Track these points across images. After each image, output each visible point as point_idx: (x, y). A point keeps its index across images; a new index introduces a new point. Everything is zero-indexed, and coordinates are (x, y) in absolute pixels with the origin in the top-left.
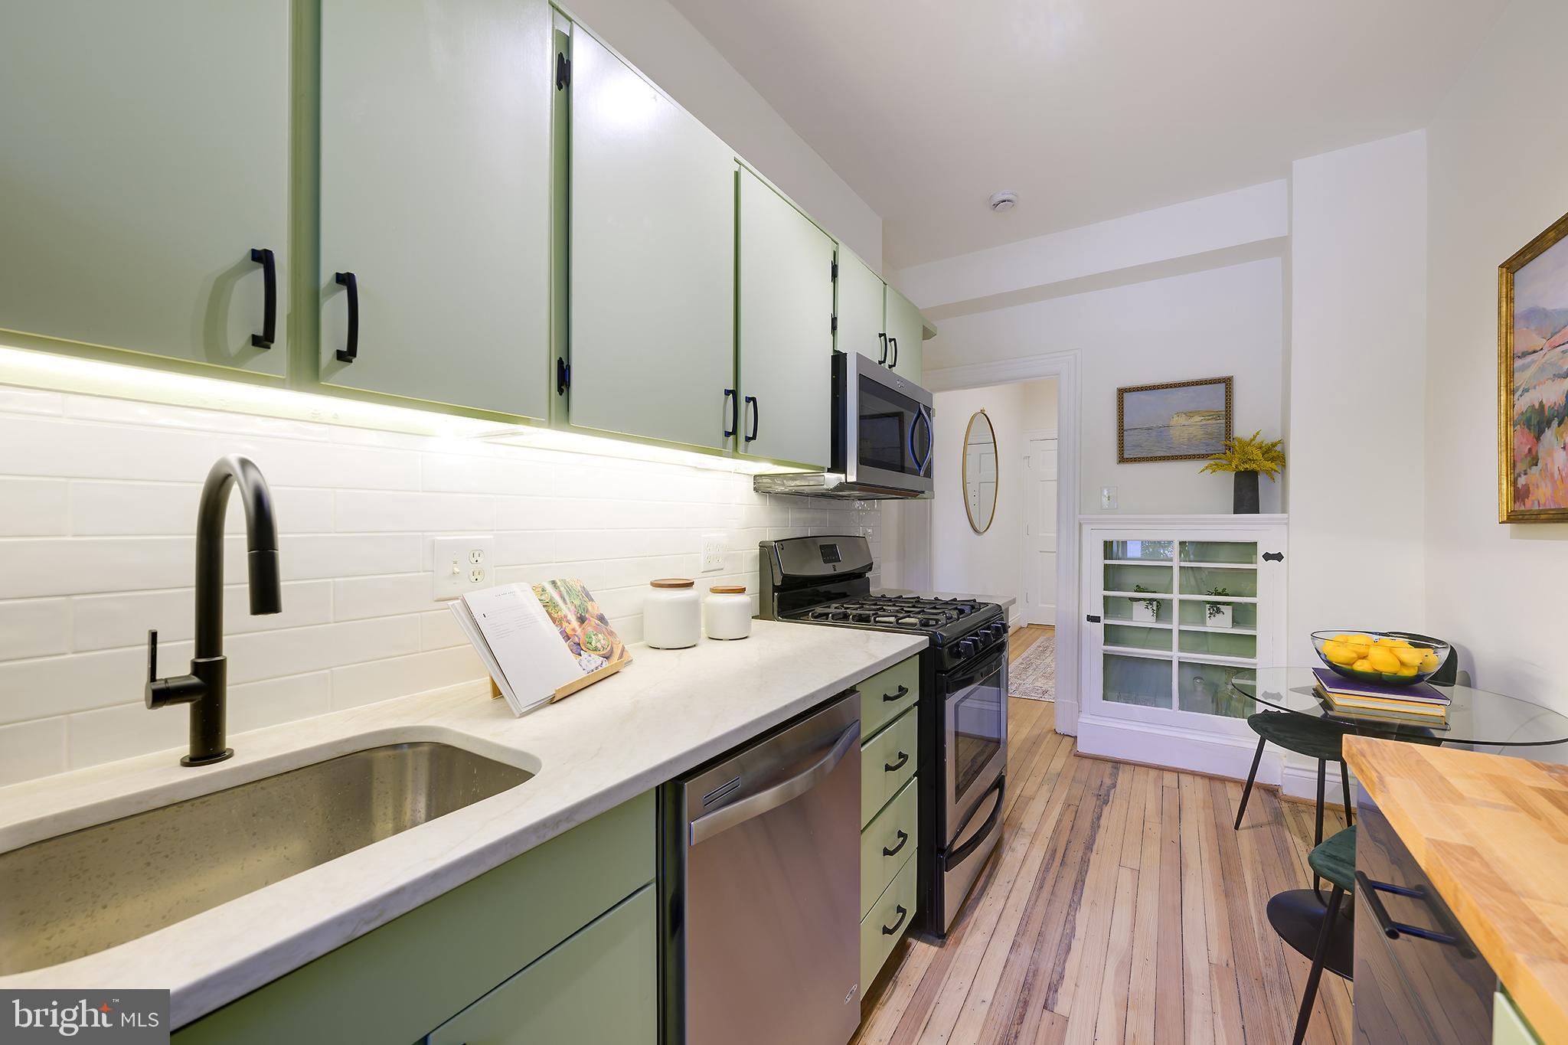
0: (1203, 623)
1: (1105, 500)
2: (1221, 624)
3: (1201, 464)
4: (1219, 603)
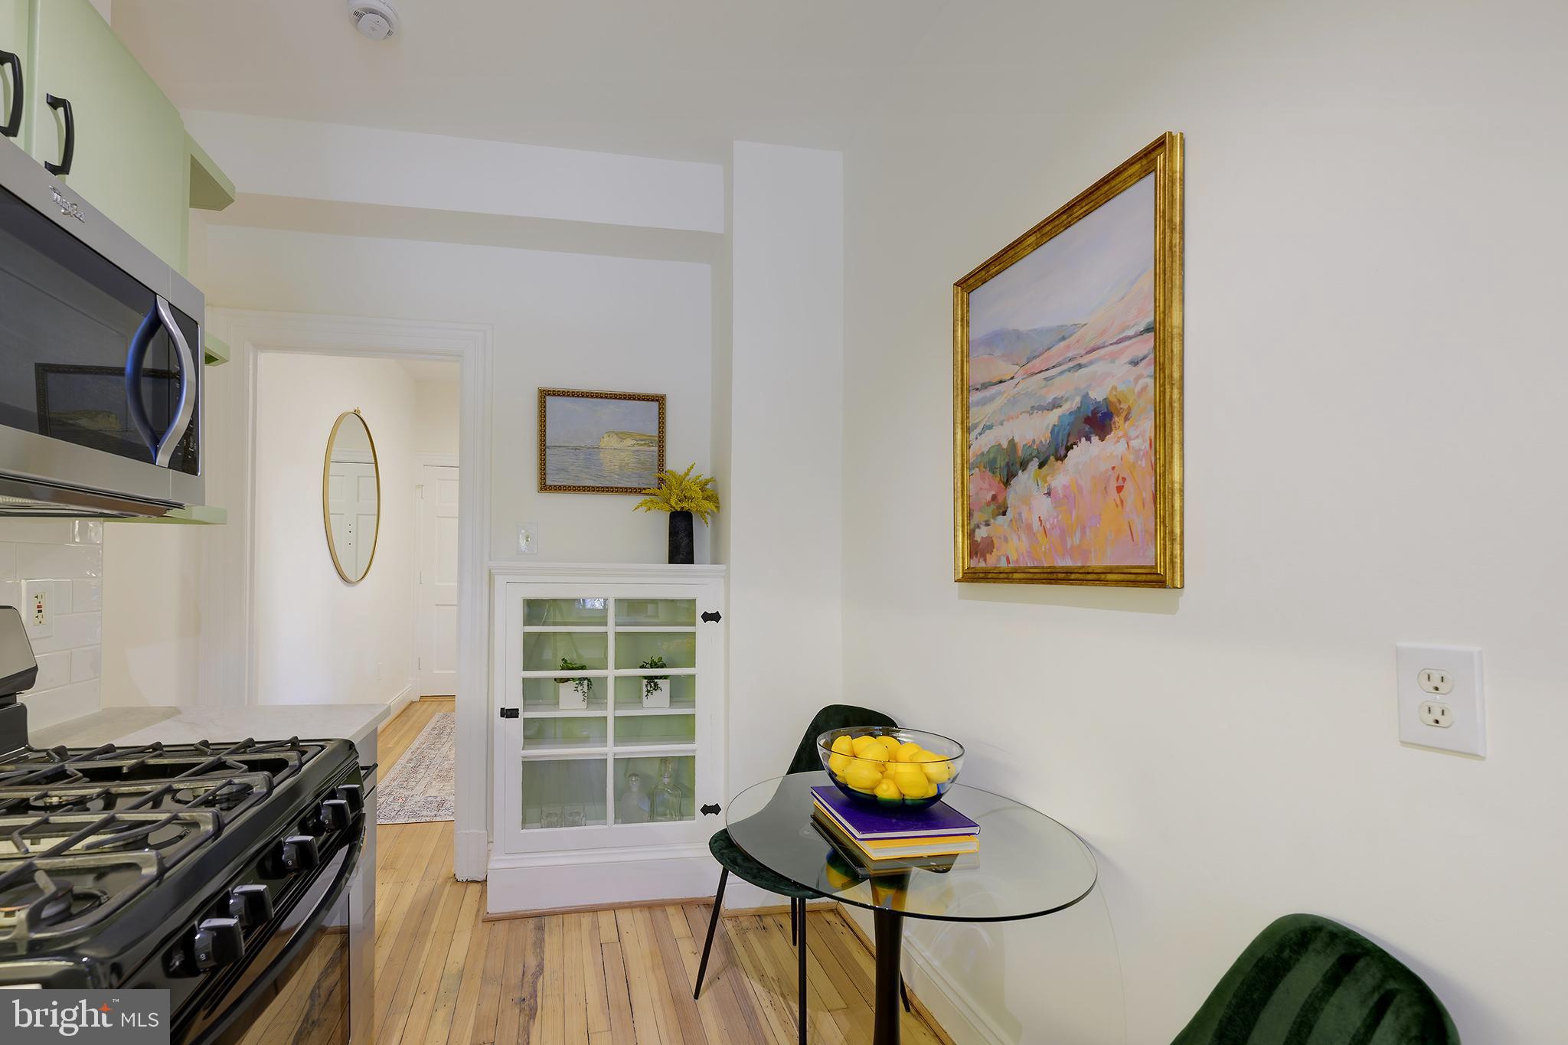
0: (639, 701)
1: (523, 543)
2: (658, 704)
3: (635, 500)
4: (656, 677)
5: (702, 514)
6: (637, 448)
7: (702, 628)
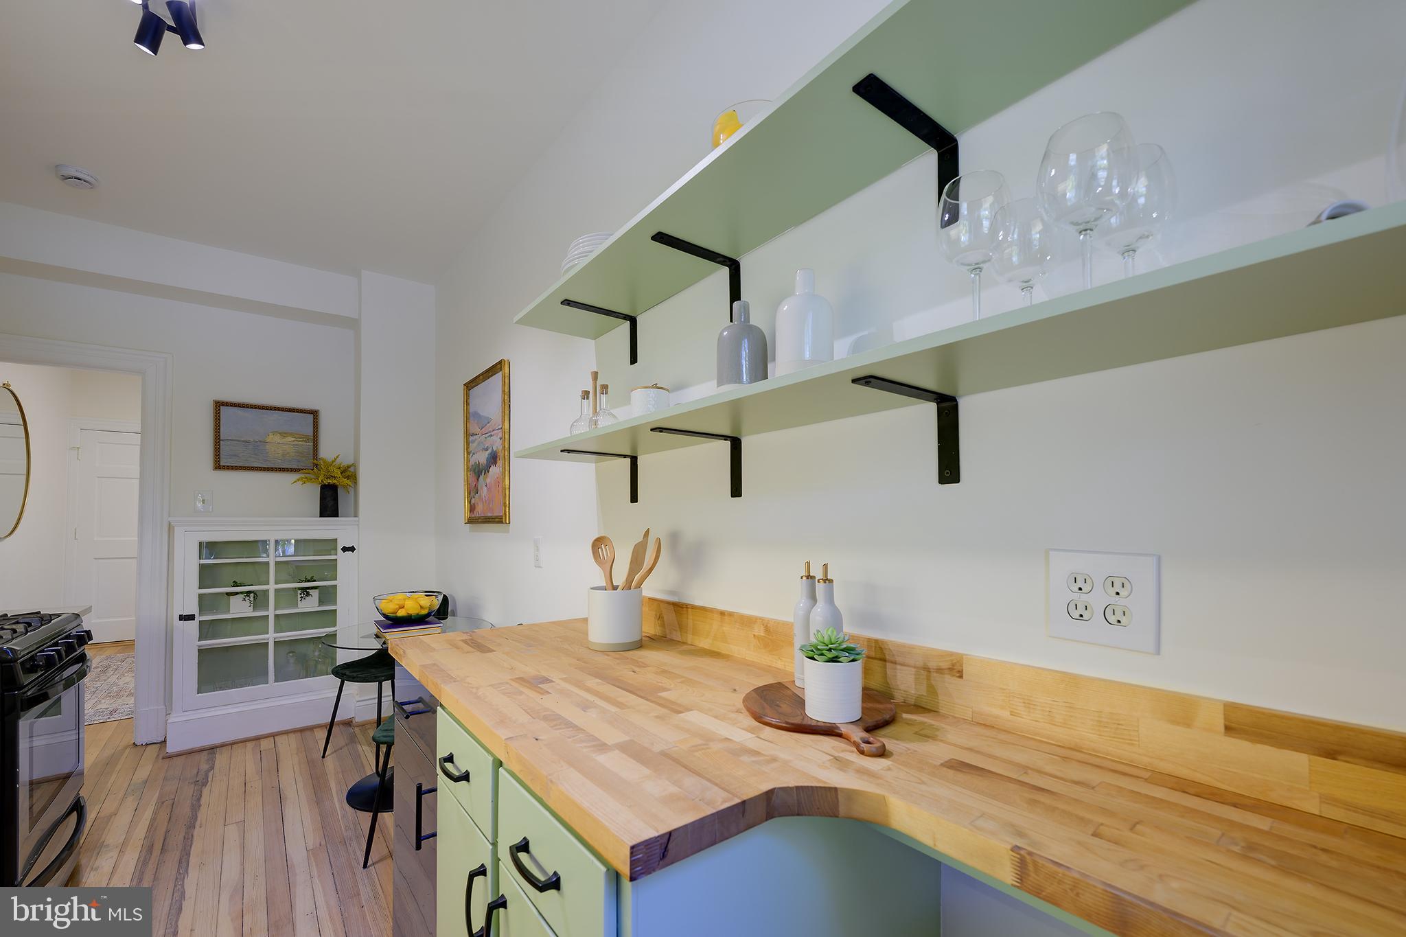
0: (296, 606)
1: (199, 505)
2: (311, 604)
3: (294, 477)
4: (308, 588)
5: (345, 487)
6: (297, 443)
7: (342, 557)
